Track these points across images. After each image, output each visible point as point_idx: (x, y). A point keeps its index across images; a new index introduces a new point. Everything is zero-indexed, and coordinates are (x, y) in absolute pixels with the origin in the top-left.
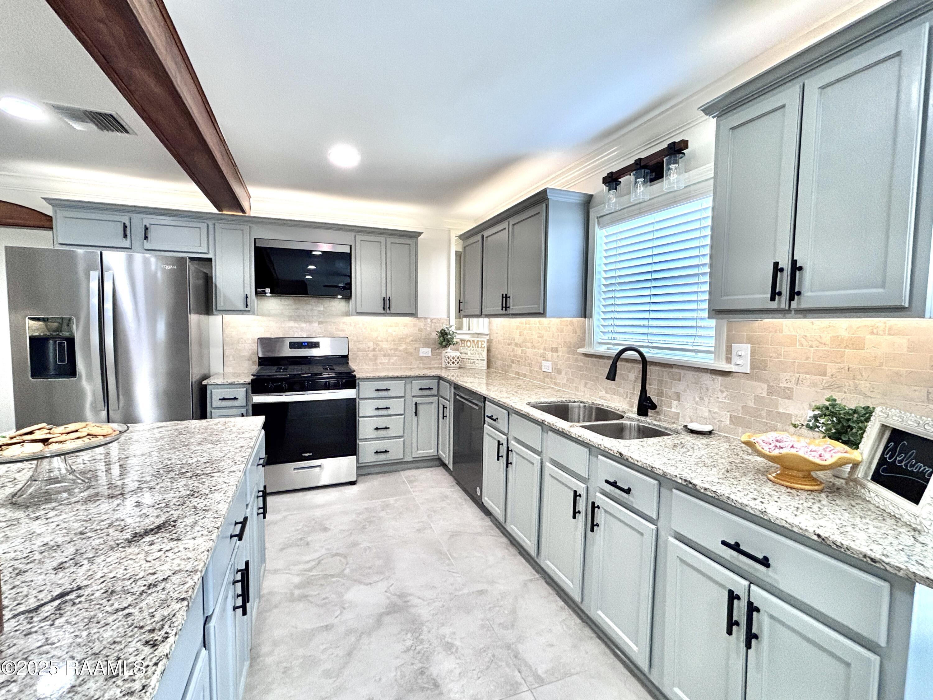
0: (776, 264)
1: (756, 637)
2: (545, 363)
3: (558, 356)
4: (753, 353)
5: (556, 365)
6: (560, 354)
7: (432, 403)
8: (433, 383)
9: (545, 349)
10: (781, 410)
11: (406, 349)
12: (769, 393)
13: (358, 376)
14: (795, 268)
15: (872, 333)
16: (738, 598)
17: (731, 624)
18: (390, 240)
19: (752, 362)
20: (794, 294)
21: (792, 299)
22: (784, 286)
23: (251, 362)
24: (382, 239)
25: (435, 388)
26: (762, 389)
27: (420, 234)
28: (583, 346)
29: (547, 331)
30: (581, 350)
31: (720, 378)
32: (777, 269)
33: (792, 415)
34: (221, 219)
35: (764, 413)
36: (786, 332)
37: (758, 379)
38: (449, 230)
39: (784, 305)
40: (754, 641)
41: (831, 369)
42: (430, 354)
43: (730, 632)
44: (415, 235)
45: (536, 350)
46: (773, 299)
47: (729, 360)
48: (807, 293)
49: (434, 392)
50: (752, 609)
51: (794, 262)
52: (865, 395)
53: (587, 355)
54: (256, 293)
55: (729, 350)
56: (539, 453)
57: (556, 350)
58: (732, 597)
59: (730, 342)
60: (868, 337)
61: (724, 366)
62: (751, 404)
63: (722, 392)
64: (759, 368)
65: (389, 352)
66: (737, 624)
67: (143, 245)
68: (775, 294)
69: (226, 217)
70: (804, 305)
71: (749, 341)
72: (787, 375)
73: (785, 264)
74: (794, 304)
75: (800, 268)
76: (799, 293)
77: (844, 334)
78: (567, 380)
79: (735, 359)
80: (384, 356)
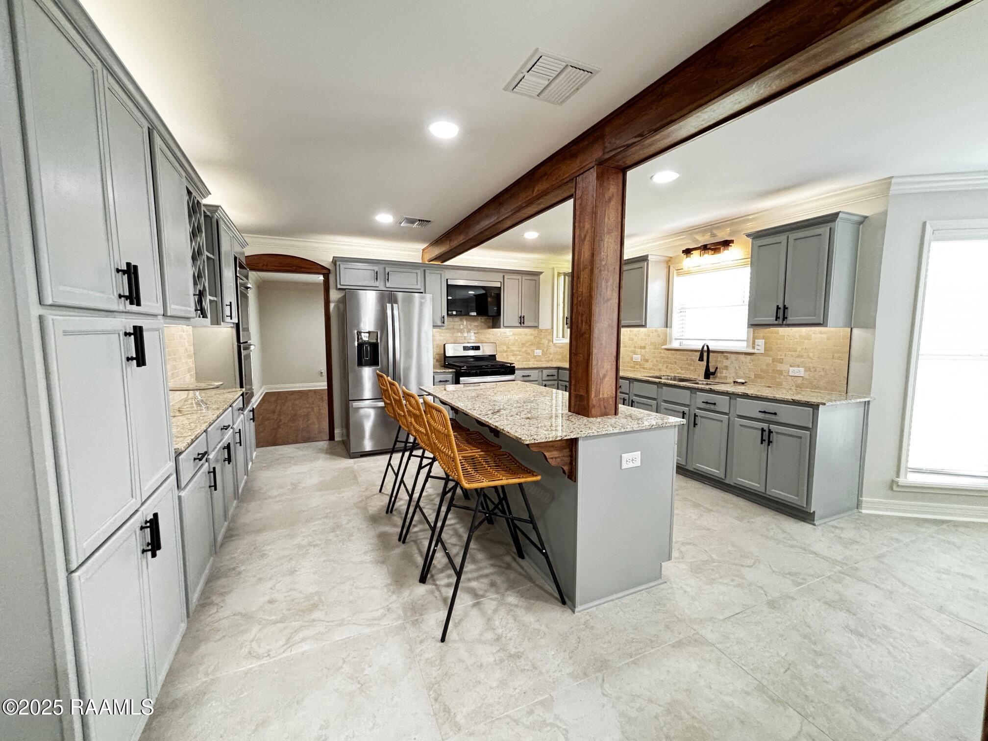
0: (778, 306)
1: (771, 442)
2: (634, 356)
3: (646, 352)
4: (765, 344)
5: (645, 357)
6: (647, 350)
7: (554, 385)
8: (554, 372)
9: (635, 347)
10: (778, 369)
11: (526, 351)
12: (773, 362)
13: (516, 367)
14: (785, 308)
15: (814, 333)
16: (765, 431)
17: (762, 441)
18: (525, 277)
19: (765, 348)
20: (785, 318)
21: (784, 320)
22: (781, 315)
23: (435, 360)
24: (519, 277)
25: (556, 374)
26: (769, 360)
27: (541, 273)
28: (666, 344)
29: (636, 336)
30: (664, 347)
31: (749, 357)
32: (778, 308)
33: (782, 371)
34: (430, 267)
35: (770, 371)
36: (780, 333)
37: (768, 356)
38: (553, 268)
39: (780, 322)
40: (771, 444)
41: (799, 349)
42: (541, 354)
43: (762, 443)
44: (538, 274)
45: (627, 348)
46: (776, 320)
47: (754, 348)
48: (789, 318)
49: (555, 378)
50: (770, 432)
51: (785, 306)
52: (812, 359)
53: (668, 350)
54: (448, 314)
55: (754, 342)
56: (654, 399)
57: (644, 348)
58: (763, 430)
59: (754, 338)
60: (813, 335)
61: (751, 351)
62: (765, 367)
63: (750, 363)
64: (768, 350)
65: (516, 352)
66: (764, 440)
67: (386, 285)
68: (777, 318)
69: (433, 266)
70: (788, 323)
71: (764, 338)
72: (781, 353)
73: (781, 306)
74: (784, 322)
75: (787, 308)
76: (786, 318)
77: (804, 334)
78: (653, 366)
79: (757, 347)
80: (513, 355)
